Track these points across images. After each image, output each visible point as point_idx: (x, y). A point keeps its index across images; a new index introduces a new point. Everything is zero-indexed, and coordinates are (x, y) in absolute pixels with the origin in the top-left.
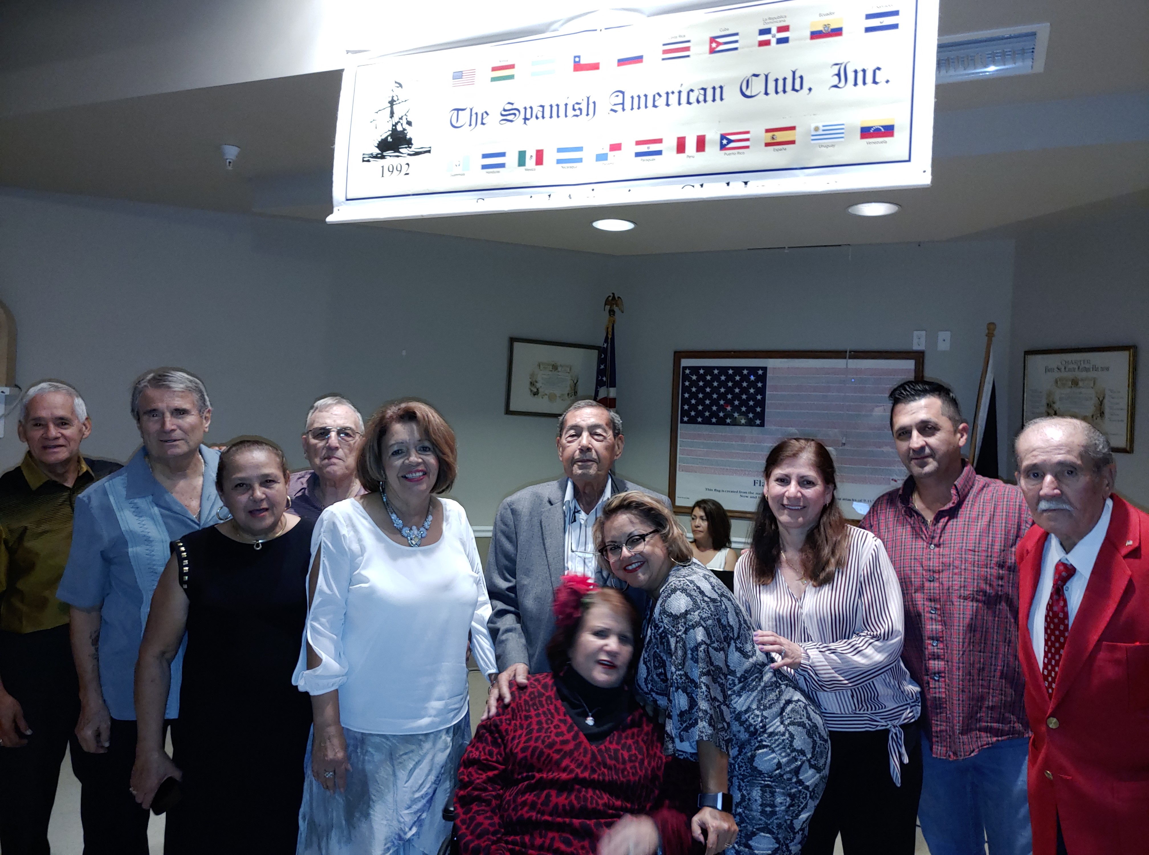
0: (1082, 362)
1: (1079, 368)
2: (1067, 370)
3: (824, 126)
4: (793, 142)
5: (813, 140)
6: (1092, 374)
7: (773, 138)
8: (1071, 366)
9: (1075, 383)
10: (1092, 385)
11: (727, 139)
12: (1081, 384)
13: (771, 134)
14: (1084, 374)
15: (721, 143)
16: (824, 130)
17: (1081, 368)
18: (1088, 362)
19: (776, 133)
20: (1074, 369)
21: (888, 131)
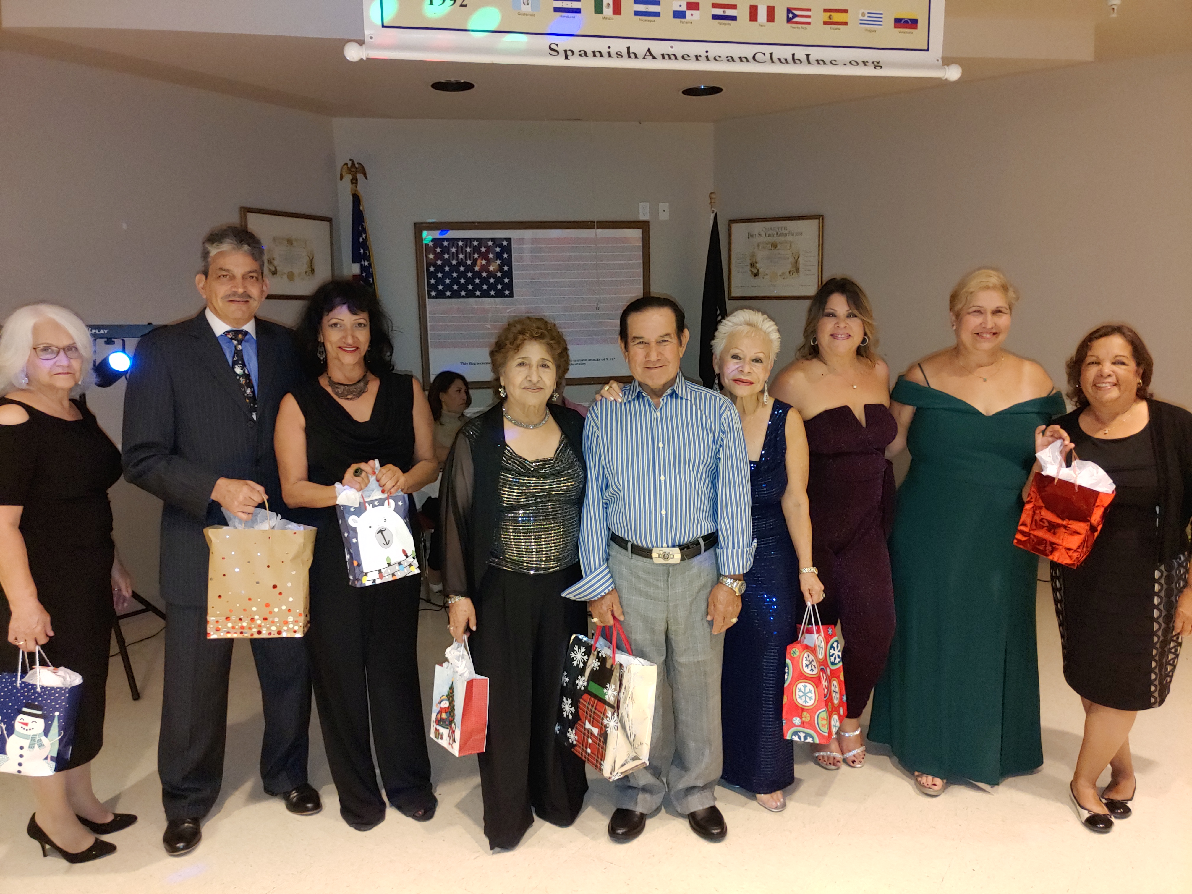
0: (780, 229)
1: (777, 234)
2: (767, 235)
3: (868, 13)
4: (845, 24)
5: (861, 24)
6: (789, 238)
7: (830, 17)
8: (770, 232)
9: (774, 246)
10: (789, 248)
11: (793, 13)
12: (779, 247)
13: (828, 14)
14: (782, 239)
15: (788, 16)
16: (868, 17)
17: (779, 233)
18: (785, 228)
19: (833, 14)
20: (773, 235)
21: (912, 23)
